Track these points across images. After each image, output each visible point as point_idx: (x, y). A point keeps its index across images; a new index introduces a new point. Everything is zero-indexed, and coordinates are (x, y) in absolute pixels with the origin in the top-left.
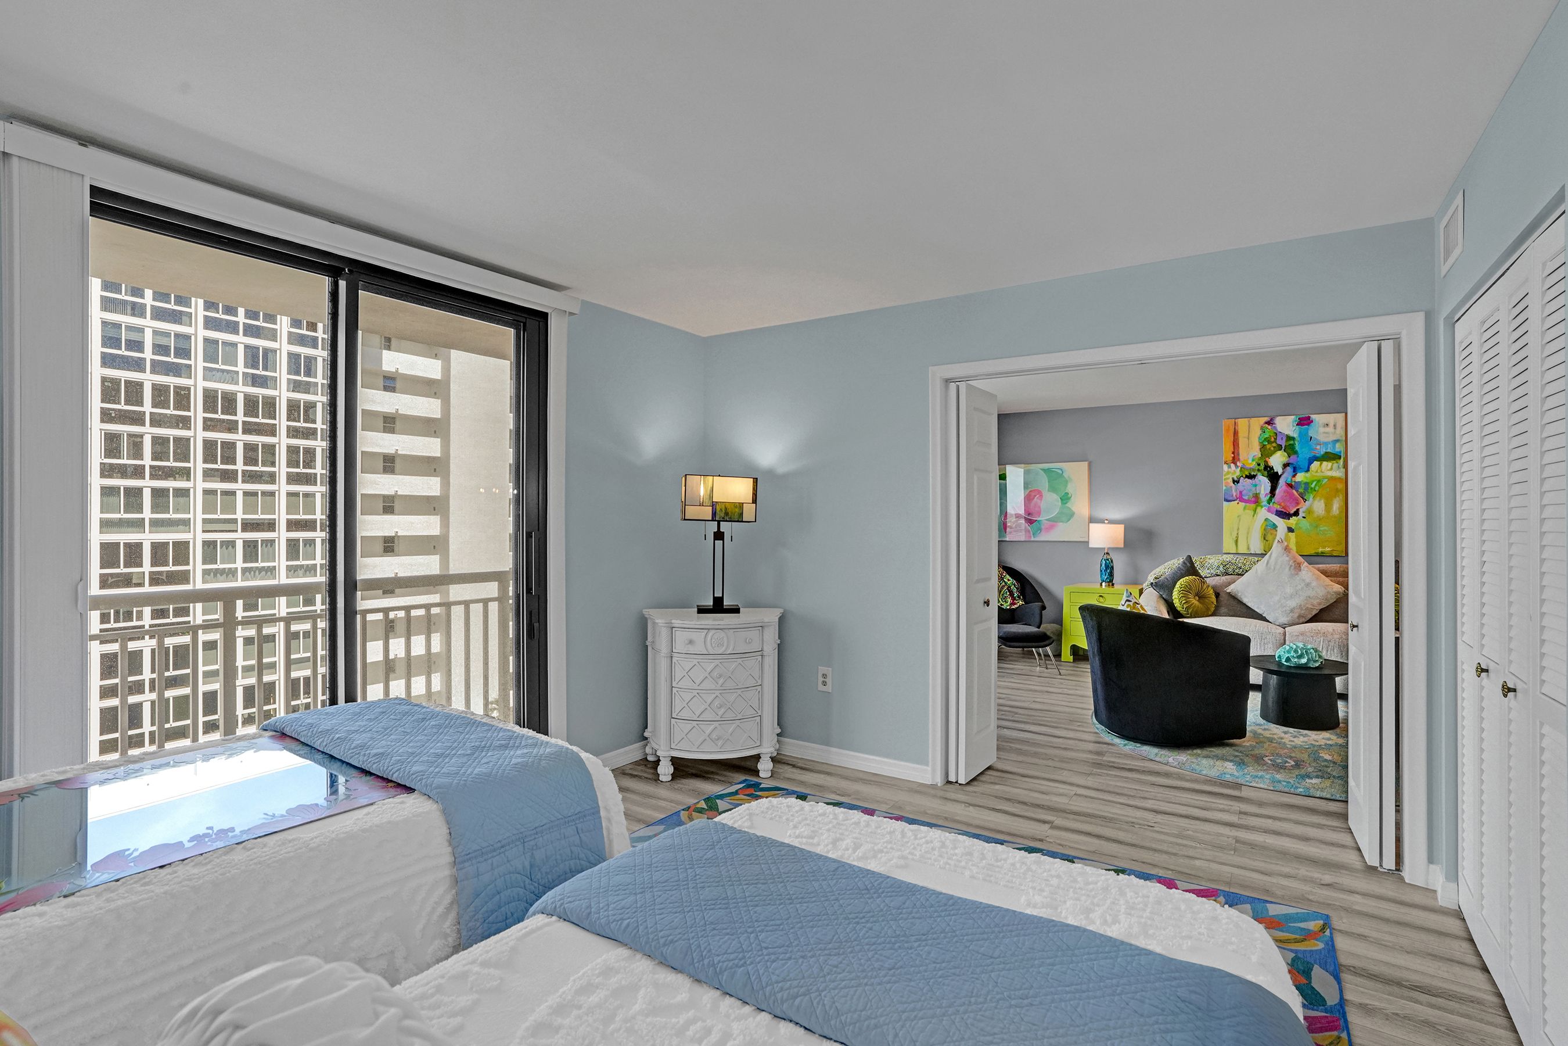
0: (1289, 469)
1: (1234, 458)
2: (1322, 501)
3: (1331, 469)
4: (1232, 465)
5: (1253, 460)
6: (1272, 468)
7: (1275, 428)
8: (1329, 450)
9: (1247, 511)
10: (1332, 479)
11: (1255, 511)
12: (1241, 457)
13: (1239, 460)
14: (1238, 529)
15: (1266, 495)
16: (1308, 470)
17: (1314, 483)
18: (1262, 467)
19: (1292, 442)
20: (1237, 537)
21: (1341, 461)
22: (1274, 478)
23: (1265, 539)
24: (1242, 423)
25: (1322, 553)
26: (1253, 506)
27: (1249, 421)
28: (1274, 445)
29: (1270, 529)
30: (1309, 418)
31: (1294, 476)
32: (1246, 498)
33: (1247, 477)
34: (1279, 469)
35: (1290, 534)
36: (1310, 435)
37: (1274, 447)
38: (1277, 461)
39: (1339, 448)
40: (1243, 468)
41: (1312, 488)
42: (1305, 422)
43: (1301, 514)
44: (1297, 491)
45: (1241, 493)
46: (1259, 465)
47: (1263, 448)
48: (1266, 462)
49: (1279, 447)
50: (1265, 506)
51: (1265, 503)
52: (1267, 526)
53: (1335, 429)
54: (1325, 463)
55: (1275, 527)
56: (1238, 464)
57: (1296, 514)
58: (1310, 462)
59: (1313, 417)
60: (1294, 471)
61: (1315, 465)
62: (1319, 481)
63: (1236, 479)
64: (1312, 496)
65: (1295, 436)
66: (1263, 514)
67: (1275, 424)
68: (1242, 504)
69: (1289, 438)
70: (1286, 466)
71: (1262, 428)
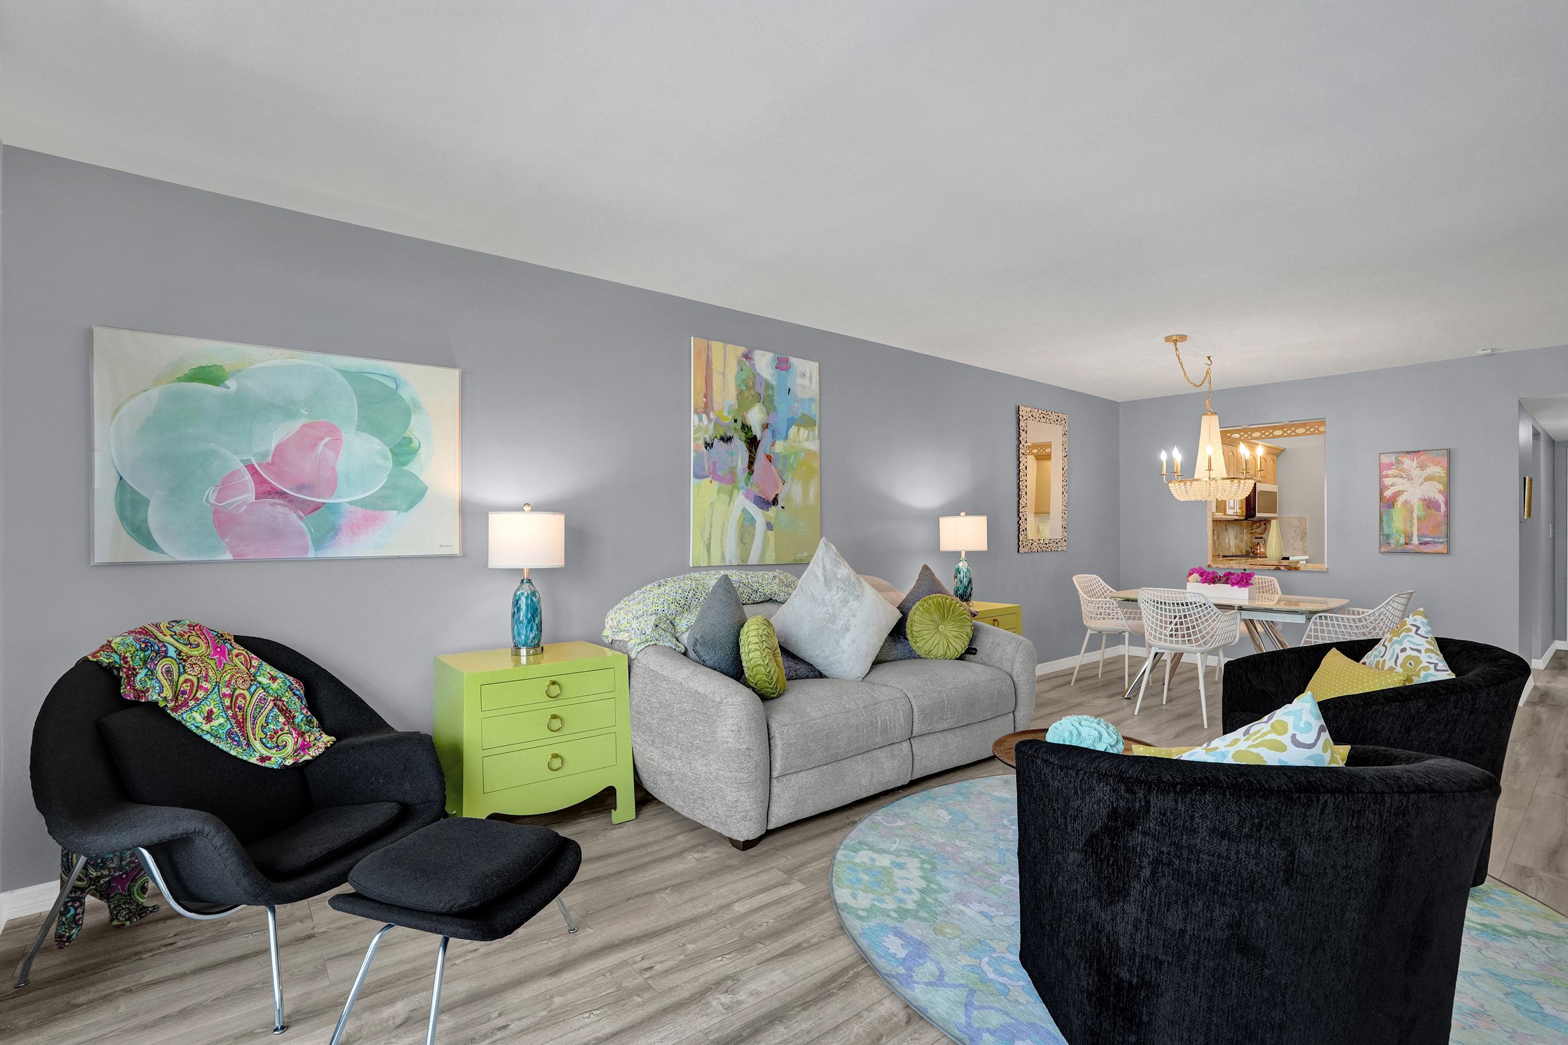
0: (768, 432)
1: (706, 404)
2: (800, 484)
3: (807, 440)
4: (704, 416)
5: (729, 413)
6: (750, 429)
7: (753, 366)
8: (805, 412)
9: (722, 495)
10: (809, 452)
11: (731, 495)
12: (715, 405)
13: (712, 409)
14: (711, 526)
15: (744, 470)
16: (786, 438)
17: (792, 458)
18: (739, 425)
19: (770, 392)
20: (710, 539)
21: (816, 429)
22: (753, 443)
23: (742, 540)
24: (717, 347)
25: (801, 560)
26: (729, 487)
27: (725, 347)
28: (752, 392)
29: (747, 524)
30: (787, 361)
31: (773, 444)
32: (720, 473)
33: (722, 439)
34: (757, 431)
35: (769, 532)
36: (789, 386)
37: (753, 396)
38: (755, 417)
39: (814, 410)
40: (717, 423)
41: (790, 464)
42: (782, 365)
43: (781, 503)
44: (776, 468)
45: (714, 464)
46: (736, 421)
47: (740, 394)
48: (744, 417)
49: (758, 398)
50: (742, 488)
51: (742, 484)
52: (744, 520)
53: (811, 382)
54: (802, 429)
55: (753, 521)
56: (712, 416)
57: (775, 502)
58: (789, 427)
59: (793, 360)
60: (773, 437)
61: (794, 429)
62: (797, 454)
63: (709, 441)
64: (790, 476)
65: (774, 383)
66: (742, 502)
67: (754, 360)
68: (716, 483)
69: (769, 386)
70: (765, 426)
71: (739, 362)
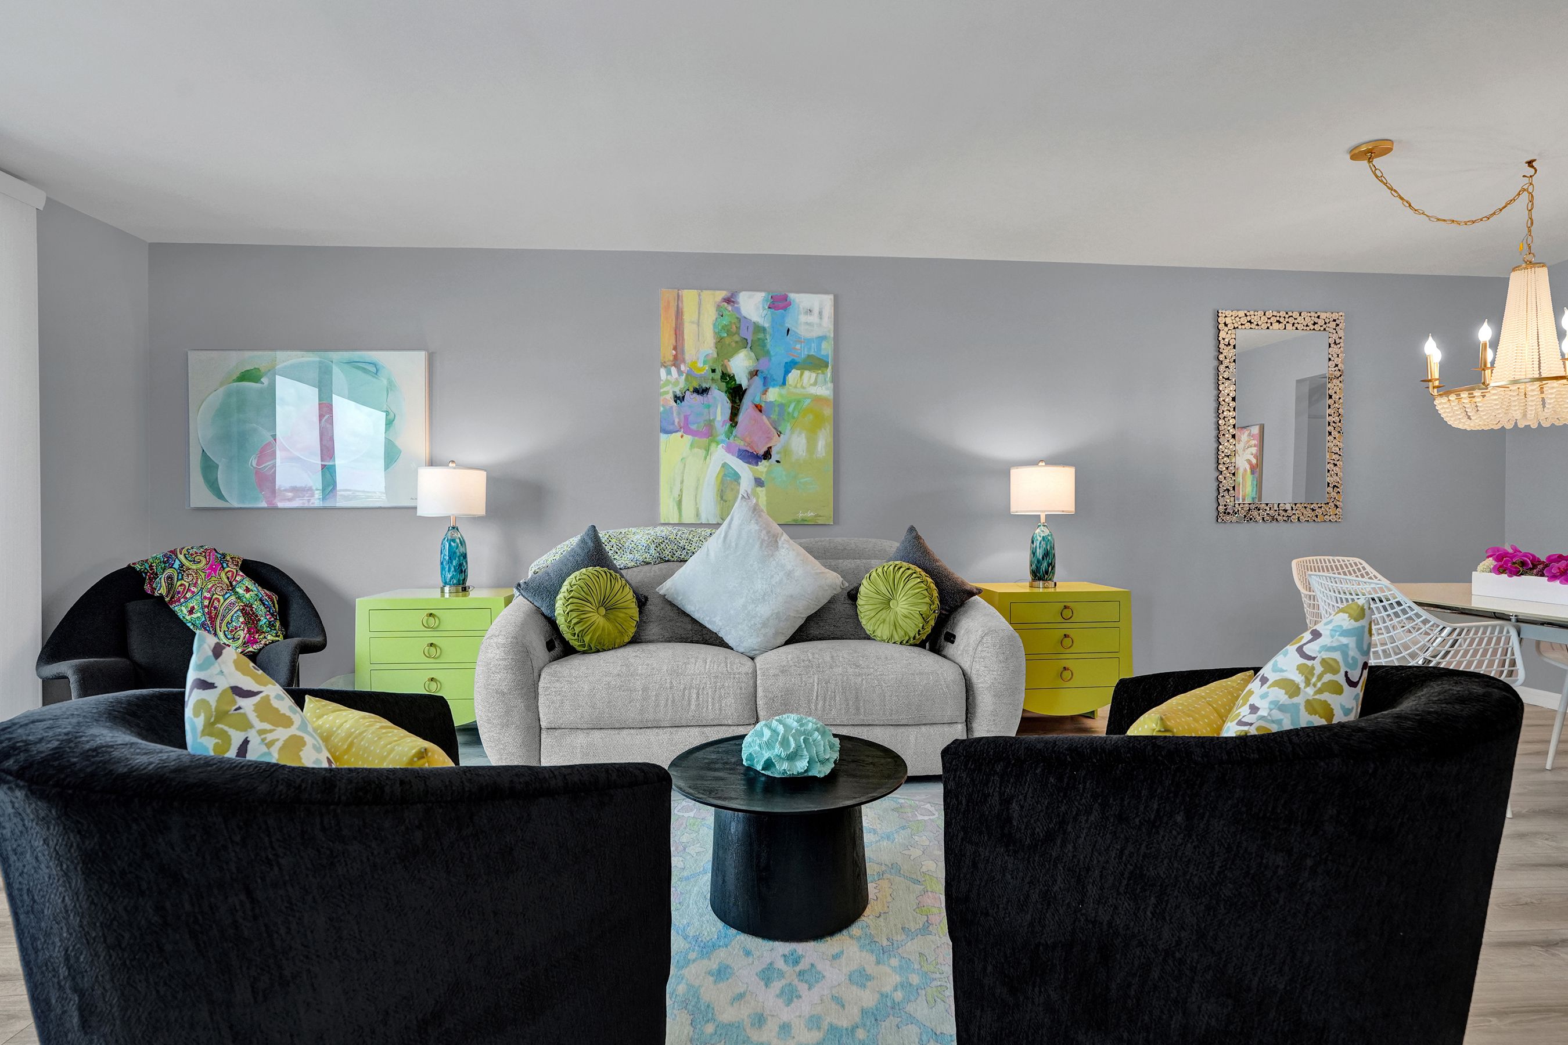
0: (758, 380)
1: (675, 357)
2: (803, 435)
3: (815, 383)
4: (673, 370)
5: (705, 363)
6: (732, 378)
7: (738, 310)
8: (812, 353)
9: (696, 450)
10: (818, 399)
11: (707, 450)
12: (687, 357)
13: (684, 361)
14: (682, 482)
15: (724, 422)
16: (784, 383)
17: (792, 406)
18: (718, 375)
19: (761, 336)
20: (681, 496)
21: (829, 372)
22: (736, 393)
23: (722, 498)
24: (689, 296)
25: (803, 520)
26: (706, 441)
27: (699, 295)
28: (736, 338)
29: (728, 480)
30: (785, 298)
31: (765, 392)
32: (694, 427)
33: (696, 391)
34: (742, 379)
35: (759, 489)
36: (788, 325)
37: (737, 342)
38: (740, 365)
39: (827, 349)
40: (690, 374)
41: (789, 413)
42: (779, 303)
43: (775, 456)
44: (768, 418)
45: (686, 418)
46: (714, 371)
47: (719, 342)
48: (724, 366)
49: (744, 343)
50: (723, 441)
51: (723, 437)
52: (725, 475)
53: (821, 318)
54: (807, 373)
55: (737, 477)
56: (683, 367)
57: (767, 455)
58: (787, 372)
59: (792, 296)
60: (765, 384)
61: (794, 375)
62: (799, 402)
63: (679, 394)
64: (789, 427)
65: (766, 325)
66: (721, 456)
67: (738, 303)
68: (688, 438)
69: (759, 329)
70: (754, 374)
71: (718, 307)
